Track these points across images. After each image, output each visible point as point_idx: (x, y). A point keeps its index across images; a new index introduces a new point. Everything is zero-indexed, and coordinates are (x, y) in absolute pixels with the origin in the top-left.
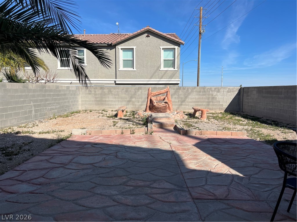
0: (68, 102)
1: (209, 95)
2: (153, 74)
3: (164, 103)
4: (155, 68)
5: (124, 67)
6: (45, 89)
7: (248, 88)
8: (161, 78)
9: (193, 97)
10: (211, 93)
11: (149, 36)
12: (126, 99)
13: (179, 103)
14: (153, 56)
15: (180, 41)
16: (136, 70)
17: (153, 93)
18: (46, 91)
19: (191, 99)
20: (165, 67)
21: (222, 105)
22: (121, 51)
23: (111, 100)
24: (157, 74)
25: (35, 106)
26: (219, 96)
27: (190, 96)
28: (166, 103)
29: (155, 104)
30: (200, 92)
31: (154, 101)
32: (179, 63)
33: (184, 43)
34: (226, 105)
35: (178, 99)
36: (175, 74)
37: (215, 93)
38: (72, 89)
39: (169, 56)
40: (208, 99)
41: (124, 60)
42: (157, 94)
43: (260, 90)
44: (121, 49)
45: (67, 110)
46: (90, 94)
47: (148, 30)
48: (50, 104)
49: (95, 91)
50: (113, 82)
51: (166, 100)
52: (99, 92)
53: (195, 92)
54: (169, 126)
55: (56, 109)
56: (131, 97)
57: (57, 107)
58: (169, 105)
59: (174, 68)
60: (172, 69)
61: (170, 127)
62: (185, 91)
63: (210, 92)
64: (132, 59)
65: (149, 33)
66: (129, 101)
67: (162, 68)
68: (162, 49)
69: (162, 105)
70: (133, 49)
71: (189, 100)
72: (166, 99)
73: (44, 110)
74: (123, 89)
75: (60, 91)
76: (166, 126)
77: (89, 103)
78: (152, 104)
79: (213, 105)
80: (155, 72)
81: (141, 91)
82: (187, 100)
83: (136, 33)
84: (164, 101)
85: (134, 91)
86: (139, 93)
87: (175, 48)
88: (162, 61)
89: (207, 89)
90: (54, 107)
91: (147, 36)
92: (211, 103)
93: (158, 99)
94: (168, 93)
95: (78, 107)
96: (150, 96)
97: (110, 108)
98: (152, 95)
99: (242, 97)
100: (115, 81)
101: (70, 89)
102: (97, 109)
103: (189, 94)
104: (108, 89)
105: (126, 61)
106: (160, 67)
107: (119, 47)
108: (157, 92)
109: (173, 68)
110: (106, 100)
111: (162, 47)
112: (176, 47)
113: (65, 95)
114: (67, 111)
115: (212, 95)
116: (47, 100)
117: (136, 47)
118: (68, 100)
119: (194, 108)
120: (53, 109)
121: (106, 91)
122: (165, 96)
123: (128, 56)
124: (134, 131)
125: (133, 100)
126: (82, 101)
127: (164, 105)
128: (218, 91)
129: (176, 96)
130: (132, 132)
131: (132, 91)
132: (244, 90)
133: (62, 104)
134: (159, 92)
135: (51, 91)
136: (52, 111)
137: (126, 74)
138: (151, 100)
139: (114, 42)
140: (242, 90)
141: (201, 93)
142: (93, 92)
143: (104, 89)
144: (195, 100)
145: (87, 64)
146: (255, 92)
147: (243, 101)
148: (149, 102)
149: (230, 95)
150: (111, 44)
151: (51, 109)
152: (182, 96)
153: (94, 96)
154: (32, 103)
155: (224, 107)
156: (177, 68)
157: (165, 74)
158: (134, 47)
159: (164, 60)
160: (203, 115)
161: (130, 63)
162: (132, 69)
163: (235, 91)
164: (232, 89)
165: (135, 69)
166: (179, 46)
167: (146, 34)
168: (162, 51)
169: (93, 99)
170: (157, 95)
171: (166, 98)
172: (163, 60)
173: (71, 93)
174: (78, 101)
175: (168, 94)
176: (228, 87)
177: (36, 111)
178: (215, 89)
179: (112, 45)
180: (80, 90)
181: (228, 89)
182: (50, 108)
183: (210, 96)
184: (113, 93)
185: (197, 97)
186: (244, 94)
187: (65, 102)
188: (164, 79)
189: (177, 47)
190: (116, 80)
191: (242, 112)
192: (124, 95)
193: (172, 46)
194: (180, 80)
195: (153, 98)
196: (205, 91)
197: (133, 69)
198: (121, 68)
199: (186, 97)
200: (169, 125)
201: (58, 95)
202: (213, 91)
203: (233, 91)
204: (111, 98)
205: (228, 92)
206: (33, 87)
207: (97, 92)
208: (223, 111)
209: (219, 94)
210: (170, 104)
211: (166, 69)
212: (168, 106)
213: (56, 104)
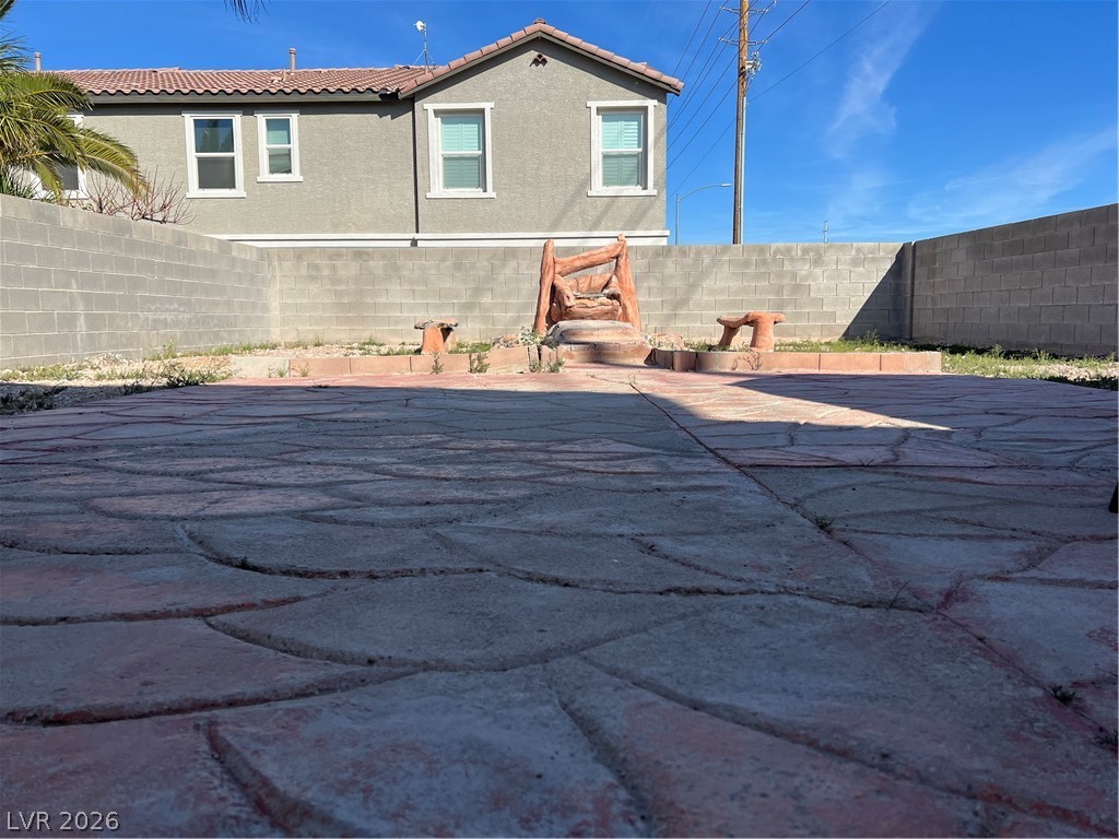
0: (229, 304)
1: (780, 275)
2: (564, 212)
3: (604, 300)
4: (571, 188)
5: (448, 184)
6: (127, 236)
7: (934, 243)
8: (595, 226)
9: (720, 284)
10: (790, 268)
11: (544, 61)
12: (457, 297)
13: (665, 312)
14: (563, 139)
15: (666, 79)
16: (494, 195)
17: (562, 259)
18: (132, 246)
19: (712, 292)
20: (607, 182)
21: (833, 315)
22: (435, 124)
23: (398, 301)
24: (577, 209)
25: (87, 299)
26: (820, 281)
27: (707, 284)
28: (613, 297)
29: (568, 304)
30: (746, 264)
31: (568, 292)
32: (663, 164)
33: (680, 85)
34: (846, 317)
35: (662, 296)
36: (649, 208)
37: (804, 269)
38: (243, 256)
39: (623, 137)
40: (779, 290)
41: (445, 159)
42: (578, 264)
43: (981, 242)
44: (437, 113)
45: (225, 335)
46: (313, 279)
47: (540, 34)
48: (153, 300)
49: (334, 268)
50: (408, 244)
51: (614, 288)
52: (349, 269)
53: (726, 267)
54: (626, 355)
55: (176, 324)
56: (477, 291)
57: (180, 317)
58: (625, 308)
59: (645, 188)
60: (636, 190)
61: (630, 357)
62: (689, 261)
63: (786, 262)
64: (480, 152)
65: (545, 46)
66: (469, 306)
67: (598, 188)
68: (594, 111)
69: (600, 308)
70: (482, 111)
71: (706, 298)
72: (612, 284)
73: (127, 323)
74: (444, 259)
75: (191, 256)
76: (614, 355)
77: (313, 314)
78: (560, 304)
79: (798, 316)
80: (570, 204)
81: (513, 264)
82: (696, 297)
83: (493, 47)
84: (606, 291)
85: (486, 263)
86: (508, 271)
87: (645, 109)
88: (597, 158)
89: (775, 253)
90: (169, 317)
91: (536, 62)
92: (789, 310)
93: (584, 285)
94: (622, 261)
95: (268, 332)
96: (551, 274)
97: (395, 333)
98: (558, 269)
99: (909, 282)
100: (414, 242)
101: (235, 254)
102: (344, 337)
103: (703, 275)
104: (384, 257)
105: (456, 163)
106: (587, 182)
107: (428, 106)
108: (579, 258)
109: (639, 187)
110: (378, 300)
111: (594, 105)
112: (651, 103)
113: (212, 273)
114: (222, 339)
115: (794, 276)
116: (137, 284)
117: (492, 105)
118: (225, 298)
119: (725, 318)
120: (165, 324)
121: (377, 265)
122: (608, 275)
123: (464, 140)
124: (485, 361)
125: (486, 300)
126: (284, 307)
127: (607, 308)
128: (818, 262)
129: (653, 284)
130: (475, 365)
131: (478, 265)
132: (917, 254)
133: (203, 310)
134: (584, 258)
135: (154, 248)
136: (162, 331)
137: (457, 214)
138: (554, 288)
139: (407, 86)
140: (909, 255)
141: (752, 270)
142: (326, 272)
143: (366, 257)
144: (725, 297)
145: (302, 173)
146: (960, 255)
147: (912, 296)
148: (546, 298)
149: (861, 275)
150: (395, 95)
151: (155, 321)
152: (678, 283)
153: (329, 287)
154: (74, 286)
155: (838, 322)
156: (655, 185)
157: (608, 207)
158: (487, 106)
159: (606, 157)
160: (760, 338)
161: (471, 170)
162: (476, 193)
163: (882, 258)
164: (872, 253)
165: (491, 193)
166: (662, 100)
167: (533, 54)
168: (597, 120)
169: (326, 301)
170: (577, 270)
171: (614, 279)
172: (601, 156)
173: (239, 270)
174: (265, 308)
175: (623, 267)
176: (855, 245)
177: (93, 322)
178: (805, 251)
179: (400, 97)
180: (276, 263)
181: (854, 252)
182: (151, 316)
183: (786, 281)
184: (406, 273)
185: (734, 284)
186: (916, 270)
187: (216, 304)
188: (607, 229)
189: (655, 102)
190: (417, 236)
191: (911, 339)
192: (448, 284)
193: (636, 101)
194: (667, 233)
195: (561, 283)
196: (764, 262)
197: (485, 191)
198: (437, 188)
199: (692, 287)
200: (625, 352)
201: (184, 271)
202: (798, 260)
203: (873, 259)
204: (396, 293)
205: (855, 262)
206: (76, 221)
207: (342, 273)
208: (835, 339)
209: (818, 271)
210: (628, 304)
211: (612, 190)
212: (620, 311)
213: (176, 306)
